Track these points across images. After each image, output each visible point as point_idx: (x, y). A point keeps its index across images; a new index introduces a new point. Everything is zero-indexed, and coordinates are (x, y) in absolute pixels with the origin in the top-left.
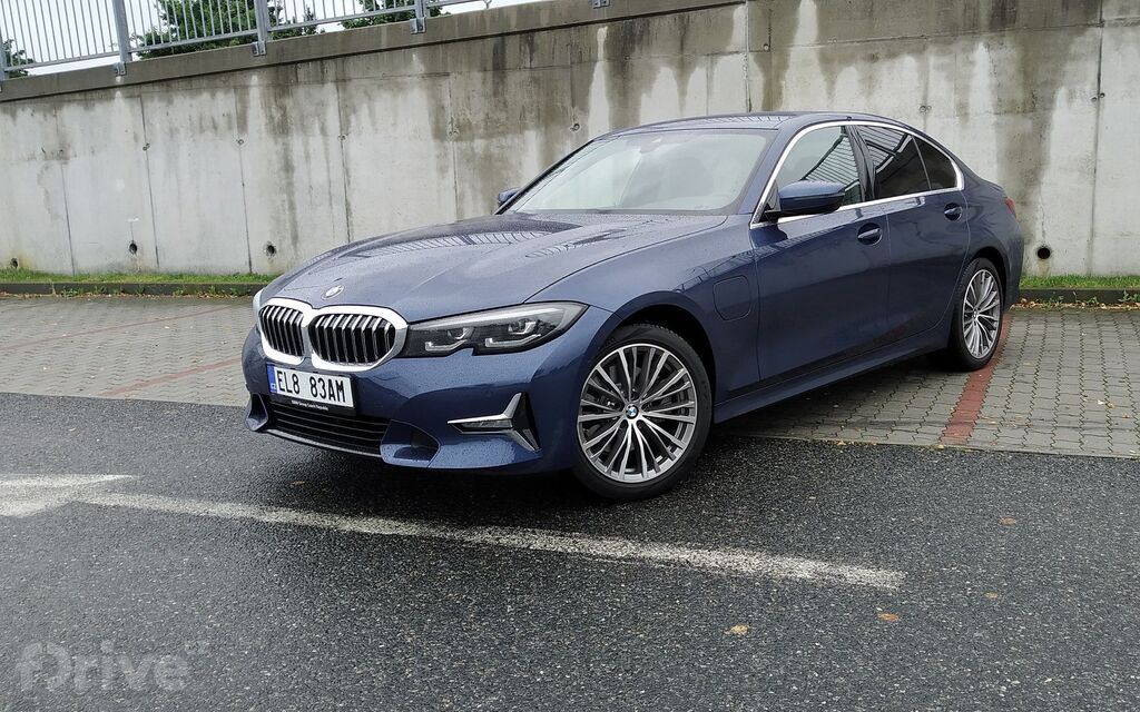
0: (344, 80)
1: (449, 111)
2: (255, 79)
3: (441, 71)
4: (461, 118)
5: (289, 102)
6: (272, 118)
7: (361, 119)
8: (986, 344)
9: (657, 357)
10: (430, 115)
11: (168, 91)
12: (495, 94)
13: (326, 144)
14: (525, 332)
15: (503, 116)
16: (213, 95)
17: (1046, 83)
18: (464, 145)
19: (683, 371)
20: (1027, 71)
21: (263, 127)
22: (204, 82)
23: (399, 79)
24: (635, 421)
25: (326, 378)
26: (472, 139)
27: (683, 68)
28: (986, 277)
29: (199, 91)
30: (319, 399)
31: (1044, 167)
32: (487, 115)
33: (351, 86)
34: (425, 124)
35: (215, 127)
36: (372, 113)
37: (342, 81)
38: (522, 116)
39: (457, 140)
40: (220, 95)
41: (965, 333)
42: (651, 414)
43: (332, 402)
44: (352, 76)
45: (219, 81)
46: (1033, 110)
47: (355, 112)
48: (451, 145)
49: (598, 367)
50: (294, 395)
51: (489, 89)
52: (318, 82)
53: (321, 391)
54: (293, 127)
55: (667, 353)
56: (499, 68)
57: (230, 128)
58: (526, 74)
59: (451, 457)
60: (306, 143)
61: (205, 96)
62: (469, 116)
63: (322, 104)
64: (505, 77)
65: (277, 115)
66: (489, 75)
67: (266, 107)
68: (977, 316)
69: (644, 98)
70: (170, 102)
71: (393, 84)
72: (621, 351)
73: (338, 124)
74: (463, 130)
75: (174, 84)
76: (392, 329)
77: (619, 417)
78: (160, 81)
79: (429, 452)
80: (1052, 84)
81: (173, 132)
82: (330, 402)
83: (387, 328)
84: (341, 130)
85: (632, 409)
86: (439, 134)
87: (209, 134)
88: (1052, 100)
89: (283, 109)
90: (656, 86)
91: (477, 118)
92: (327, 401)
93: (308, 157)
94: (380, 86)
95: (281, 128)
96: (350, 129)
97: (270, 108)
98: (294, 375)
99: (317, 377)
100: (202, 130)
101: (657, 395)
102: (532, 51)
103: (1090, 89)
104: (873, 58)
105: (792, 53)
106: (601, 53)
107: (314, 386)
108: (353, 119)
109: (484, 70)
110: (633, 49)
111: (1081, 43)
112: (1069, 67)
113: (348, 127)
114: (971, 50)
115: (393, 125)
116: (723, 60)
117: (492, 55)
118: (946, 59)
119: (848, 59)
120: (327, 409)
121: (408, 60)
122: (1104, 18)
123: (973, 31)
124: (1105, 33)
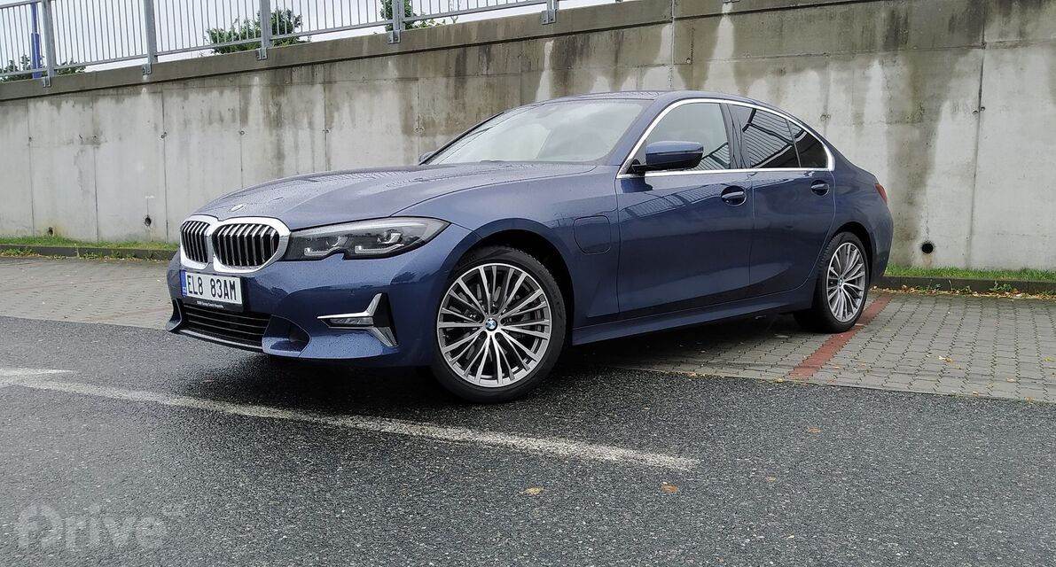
0: (330, 82)
1: (417, 110)
2: (256, 80)
3: (411, 76)
4: (426, 117)
5: (283, 100)
6: (268, 113)
7: (343, 116)
8: (850, 310)
9: (515, 277)
10: (400, 113)
11: (185, 89)
12: (456, 97)
13: (312, 137)
14: (390, 242)
15: (461, 116)
16: (221, 93)
17: (933, 97)
18: (427, 140)
19: (539, 292)
20: (916, 86)
21: (261, 120)
22: (215, 81)
23: (377, 83)
24: (493, 333)
25: (222, 279)
26: (434, 135)
27: (617, 77)
28: (852, 250)
29: (211, 88)
30: (217, 299)
31: (929, 171)
32: (448, 114)
33: (336, 87)
34: (396, 121)
35: (222, 120)
36: (352, 112)
37: (328, 83)
39: (423, 135)
40: (227, 93)
41: (829, 298)
42: (509, 328)
43: (226, 300)
44: (338, 79)
45: (226, 81)
46: (921, 120)
47: (338, 109)
48: (416, 139)
49: (460, 281)
50: (199, 296)
51: (451, 93)
52: (308, 83)
53: (218, 291)
54: (285, 121)
55: (524, 274)
56: (461, 75)
57: (234, 121)
58: (483, 80)
59: (320, 349)
60: (296, 136)
61: (215, 93)
62: (433, 115)
63: (311, 102)
64: (466, 82)
65: (273, 111)
66: (452, 81)
67: (265, 103)
68: (842, 284)
70: (186, 98)
71: (371, 86)
72: (481, 268)
73: (324, 120)
74: (428, 127)
75: (190, 83)
76: (277, 236)
77: (478, 328)
78: (178, 80)
79: (302, 343)
80: (938, 98)
81: (186, 123)
82: (224, 301)
83: (272, 235)
84: (326, 125)
85: (491, 322)
86: (407, 130)
87: (216, 125)
88: (938, 113)
89: (278, 105)
91: (440, 118)
92: (222, 300)
93: (296, 147)
94: (360, 88)
95: (276, 122)
96: (334, 124)
97: (267, 105)
98: (199, 278)
99: (215, 278)
100: (211, 123)
101: (515, 311)
102: (489, 61)
103: (971, 103)
104: (782, 72)
105: (711, 67)
106: (547, 63)
107: (213, 287)
108: (336, 115)
109: (448, 76)
110: (574, 60)
111: (965, 63)
112: (954, 83)
113: (332, 122)
114: (867, 66)
115: (369, 121)
116: (651, 71)
117: (455, 63)
118: (845, 75)
119: (758, 73)
120: (222, 307)
121: (385, 66)
122: (986, 40)
123: (868, 49)
124: (986, 54)
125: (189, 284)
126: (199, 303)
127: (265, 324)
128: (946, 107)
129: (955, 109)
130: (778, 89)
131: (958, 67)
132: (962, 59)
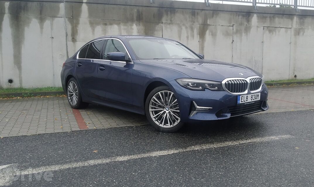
27: (42, 20)
69: (26, 29)
90: (31, 25)
104: (106, 24)
105: (80, 20)
106: (7, 11)
110: (21, 11)
114: (132, 25)
118: (126, 27)
119: (98, 24)
122: (163, 21)
123: (132, 20)
124: (163, 25)
130: (105, 30)
132: (157, 26)
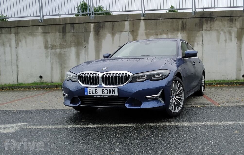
0: (17, 33)
1: (49, 42)
3: (47, 32)
4: (53, 44)
7: (23, 43)
10: (44, 43)
12: (63, 38)
13: (11, 49)
14: (160, 76)
15: (65, 44)
17: (192, 41)
18: (53, 51)
19: (182, 88)
20: (189, 39)
23: (35, 34)
24: (174, 99)
25: (108, 89)
26: (56, 49)
27: (113, 34)
30: (105, 94)
32: (60, 43)
33: (20, 35)
34: (42, 45)
36: (26, 42)
38: (70, 44)
39: (52, 49)
42: (176, 97)
43: (110, 95)
44: (20, 32)
47: (20, 41)
48: (50, 51)
50: (95, 94)
51: (61, 37)
52: (9, 33)
55: (179, 83)
56: (64, 32)
58: (72, 34)
59: (145, 105)
60: (4, 49)
62: (55, 43)
63: (10, 39)
64: (66, 34)
66: (61, 34)
69: (103, 41)
71: (32, 34)
72: (173, 82)
73: (15, 44)
74: (53, 47)
79: (140, 105)
80: (194, 42)
82: (109, 95)
83: (127, 76)
84: (16, 46)
85: (173, 96)
86: (46, 47)
88: (194, 45)
90: (106, 38)
91: (58, 44)
92: (108, 95)
94: (29, 35)
96: (19, 46)
98: (96, 89)
99: (104, 89)
101: (177, 93)
102: (73, 28)
103: (201, 43)
104: (157, 35)
105: (139, 32)
106: (92, 30)
107: (104, 91)
108: (20, 43)
109: (60, 32)
110: (100, 29)
111: (199, 34)
112: (197, 38)
113: (18, 45)
114: (178, 34)
115: (32, 45)
116: (123, 33)
117: (62, 29)
118: (172, 36)
119: (151, 35)
120: (108, 97)
121: (38, 29)
122: (203, 29)
123: (177, 30)
124: (203, 32)
125: (89, 91)
126: (94, 96)
127: (126, 100)
128: (196, 44)
129: (197, 44)
131: (198, 35)
132: (198, 33)
